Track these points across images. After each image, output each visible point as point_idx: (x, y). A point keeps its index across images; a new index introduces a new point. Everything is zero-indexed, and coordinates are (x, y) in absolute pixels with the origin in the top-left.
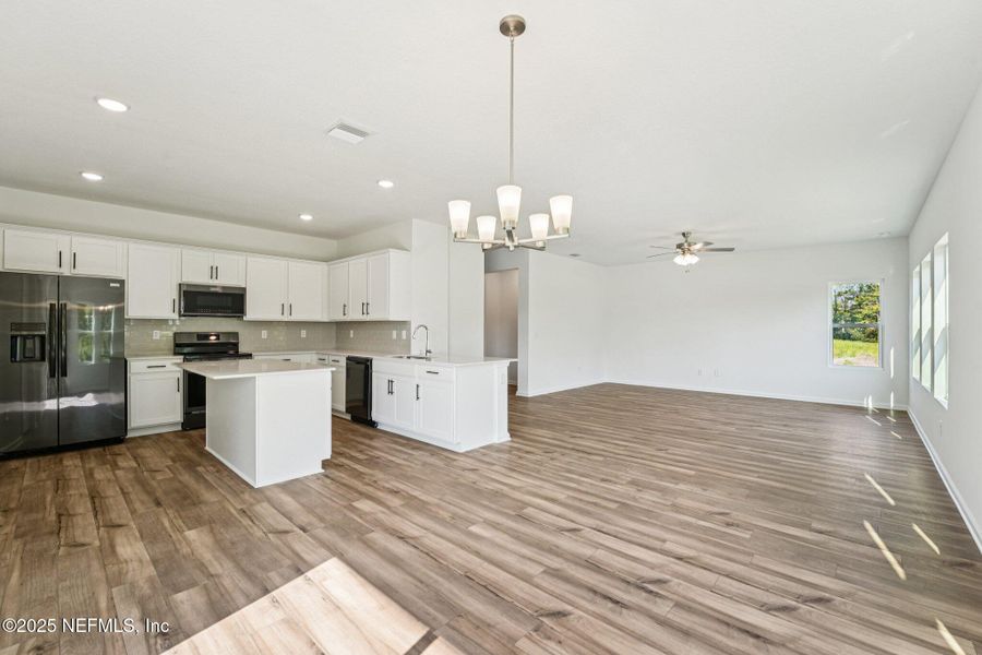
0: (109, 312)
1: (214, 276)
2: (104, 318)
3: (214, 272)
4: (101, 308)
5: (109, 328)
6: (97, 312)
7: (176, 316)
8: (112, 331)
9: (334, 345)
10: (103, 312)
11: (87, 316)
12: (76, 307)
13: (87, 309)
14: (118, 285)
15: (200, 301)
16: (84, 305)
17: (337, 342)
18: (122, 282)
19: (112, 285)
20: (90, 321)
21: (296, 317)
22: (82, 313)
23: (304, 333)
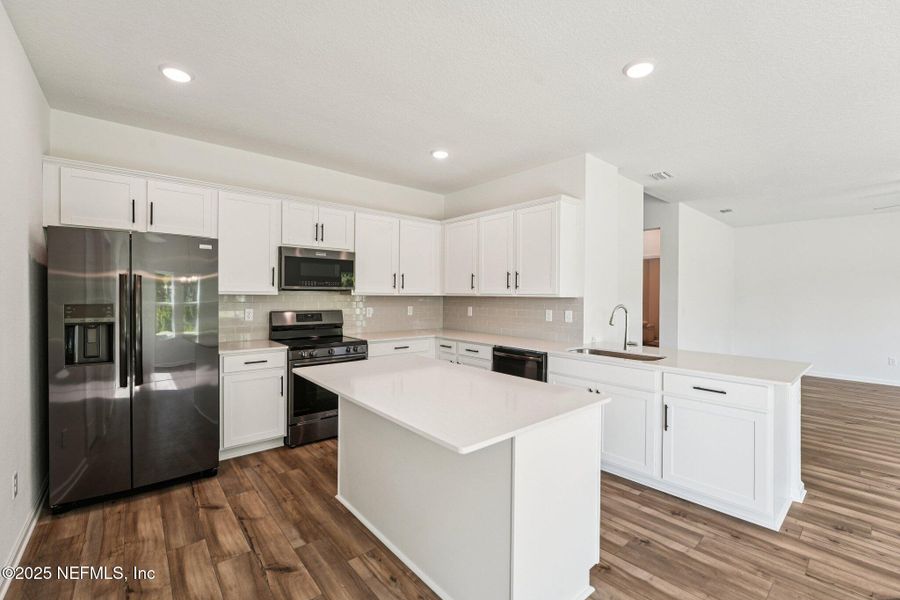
0: (194, 284)
1: (320, 237)
2: (187, 290)
3: (319, 231)
4: (183, 279)
5: (195, 300)
6: (177, 284)
7: (274, 291)
8: (198, 302)
9: (440, 324)
10: (186, 285)
11: (166, 287)
12: (154, 277)
13: (165, 279)
14: (210, 247)
15: (305, 270)
16: (163, 275)
17: (444, 320)
18: (214, 242)
19: (202, 246)
20: (169, 292)
21: (408, 291)
22: (160, 284)
23: (410, 310)
